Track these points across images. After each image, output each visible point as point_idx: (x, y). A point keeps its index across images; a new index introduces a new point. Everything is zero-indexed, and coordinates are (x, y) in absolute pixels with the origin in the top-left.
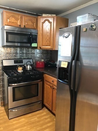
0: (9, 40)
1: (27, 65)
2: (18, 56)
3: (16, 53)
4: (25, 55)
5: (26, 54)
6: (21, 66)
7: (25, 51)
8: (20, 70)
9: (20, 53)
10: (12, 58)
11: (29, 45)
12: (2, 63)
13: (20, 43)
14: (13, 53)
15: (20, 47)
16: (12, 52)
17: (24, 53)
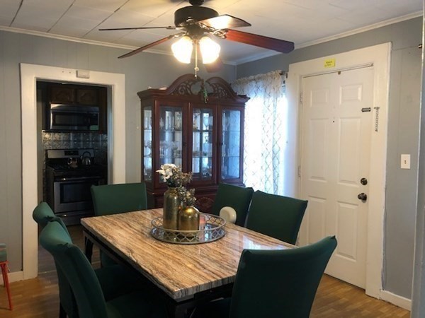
0: (57, 122)
1: (85, 158)
2: (72, 146)
3: (69, 141)
4: (82, 143)
5: (84, 141)
6: (74, 159)
7: (82, 138)
8: (73, 164)
9: (75, 141)
10: (62, 148)
11: (85, 128)
12: (47, 155)
13: (78, 125)
14: (64, 141)
15: (74, 131)
16: (62, 139)
17: (80, 141)
